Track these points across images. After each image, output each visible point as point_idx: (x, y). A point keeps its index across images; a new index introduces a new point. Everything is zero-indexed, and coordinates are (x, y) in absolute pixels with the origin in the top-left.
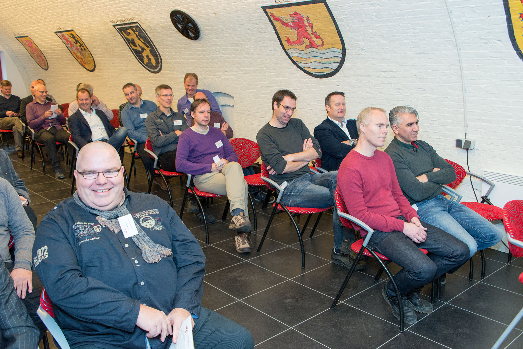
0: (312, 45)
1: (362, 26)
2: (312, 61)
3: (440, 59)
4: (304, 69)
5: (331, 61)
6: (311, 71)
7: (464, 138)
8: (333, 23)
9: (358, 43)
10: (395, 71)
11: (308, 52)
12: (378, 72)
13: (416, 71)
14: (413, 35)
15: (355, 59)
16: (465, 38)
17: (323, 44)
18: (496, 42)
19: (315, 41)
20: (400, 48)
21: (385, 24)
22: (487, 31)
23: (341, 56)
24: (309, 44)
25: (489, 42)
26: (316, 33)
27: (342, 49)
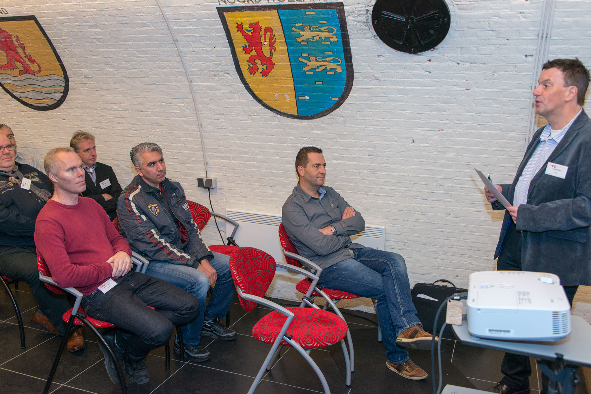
0: (26, 70)
1: (84, 50)
2: (29, 90)
3: (172, 91)
4: (21, 99)
5: (53, 90)
6: (30, 102)
7: (205, 176)
8: (49, 45)
9: (81, 69)
10: (127, 103)
11: (23, 79)
12: (108, 105)
13: (150, 104)
14: (141, 63)
15: (81, 89)
16: (195, 69)
17: (40, 70)
18: (225, 74)
19: (30, 66)
20: (128, 77)
21: (109, 50)
22: (215, 63)
23: (64, 85)
24: (23, 69)
25: (218, 75)
26: (30, 56)
27: (63, 76)
